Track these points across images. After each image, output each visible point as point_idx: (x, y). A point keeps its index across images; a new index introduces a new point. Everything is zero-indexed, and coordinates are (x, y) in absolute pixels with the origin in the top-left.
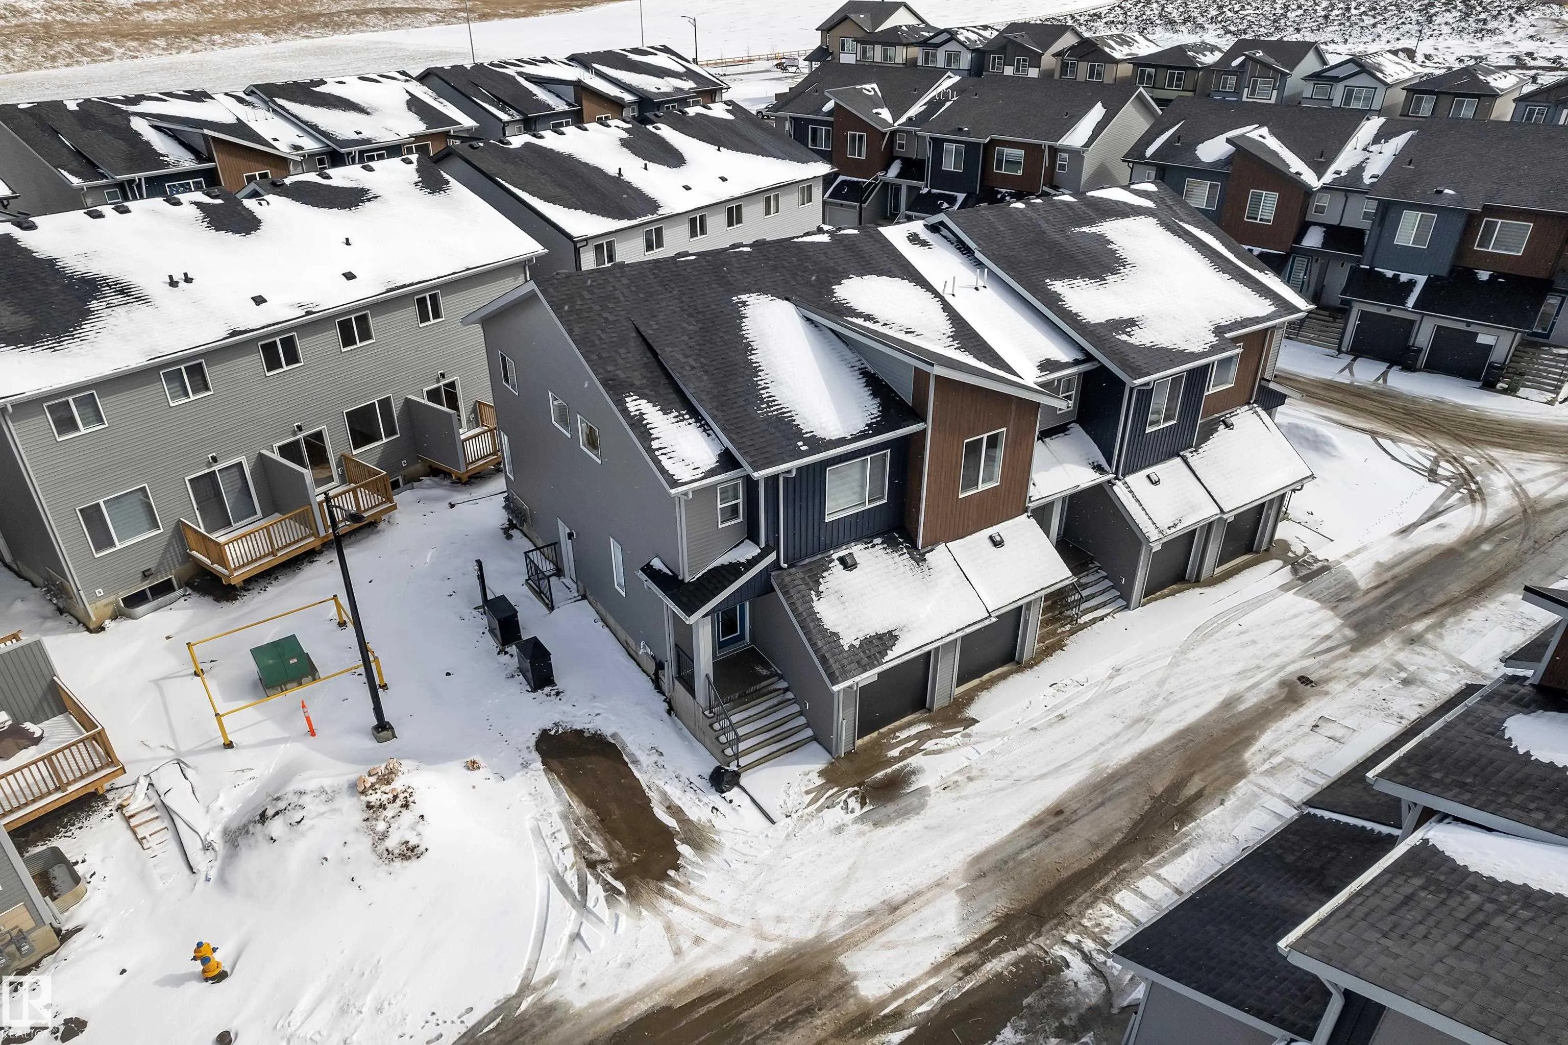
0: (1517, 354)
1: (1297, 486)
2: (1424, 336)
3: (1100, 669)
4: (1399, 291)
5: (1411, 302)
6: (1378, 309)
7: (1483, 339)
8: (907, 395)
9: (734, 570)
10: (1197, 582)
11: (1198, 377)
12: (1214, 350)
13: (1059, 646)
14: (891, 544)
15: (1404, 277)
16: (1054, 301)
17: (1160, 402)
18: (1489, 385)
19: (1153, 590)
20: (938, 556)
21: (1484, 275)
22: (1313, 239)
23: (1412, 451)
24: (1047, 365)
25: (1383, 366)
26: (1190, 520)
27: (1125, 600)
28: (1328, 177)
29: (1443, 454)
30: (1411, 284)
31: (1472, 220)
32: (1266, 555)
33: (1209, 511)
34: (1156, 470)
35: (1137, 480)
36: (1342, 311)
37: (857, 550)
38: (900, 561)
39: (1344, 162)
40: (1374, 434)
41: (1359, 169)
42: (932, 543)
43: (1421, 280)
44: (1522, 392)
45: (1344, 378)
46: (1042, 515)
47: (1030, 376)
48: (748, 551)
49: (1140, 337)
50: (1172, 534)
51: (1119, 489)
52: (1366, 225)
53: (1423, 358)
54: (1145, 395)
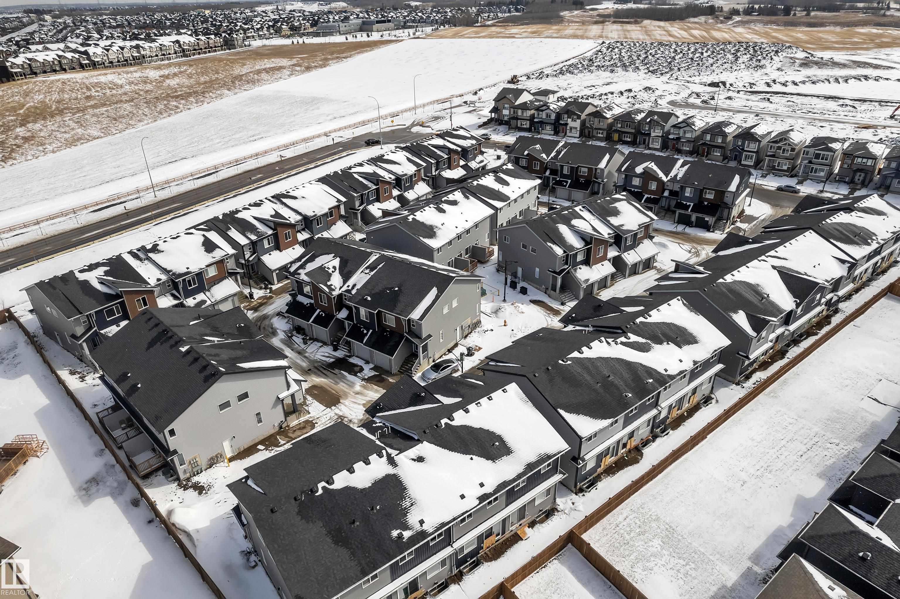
0: (715, 223)
1: (657, 254)
2: (693, 219)
3: (621, 288)
4: (686, 207)
5: (689, 210)
6: (683, 212)
7: (706, 219)
8: (589, 240)
9: (565, 269)
10: (638, 274)
11: (636, 235)
12: (639, 229)
13: (613, 285)
14: (586, 265)
15: (688, 204)
16: (608, 221)
17: (629, 239)
18: (708, 230)
19: (630, 276)
20: (594, 267)
21: (706, 203)
22: (666, 194)
23: (687, 247)
24: (609, 234)
25: (684, 226)
26: (636, 261)
27: (624, 277)
28: (669, 178)
29: (694, 247)
30: (690, 205)
31: (701, 191)
32: (652, 268)
33: (639, 259)
34: (629, 252)
35: (626, 254)
36: (674, 212)
37: (581, 266)
38: (588, 268)
39: (672, 174)
40: (679, 243)
41: (676, 176)
42: (592, 265)
43: (692, 204)
44: (716, 231)
45: (675, 230)
46: (609, 260)
47: (606, 236)
48: (566, 267)
49: (624, 228)
50: (632, 263)
51: (622, 256)
52: (678, 190)
53: (694, 224)
54: (626, 238)
